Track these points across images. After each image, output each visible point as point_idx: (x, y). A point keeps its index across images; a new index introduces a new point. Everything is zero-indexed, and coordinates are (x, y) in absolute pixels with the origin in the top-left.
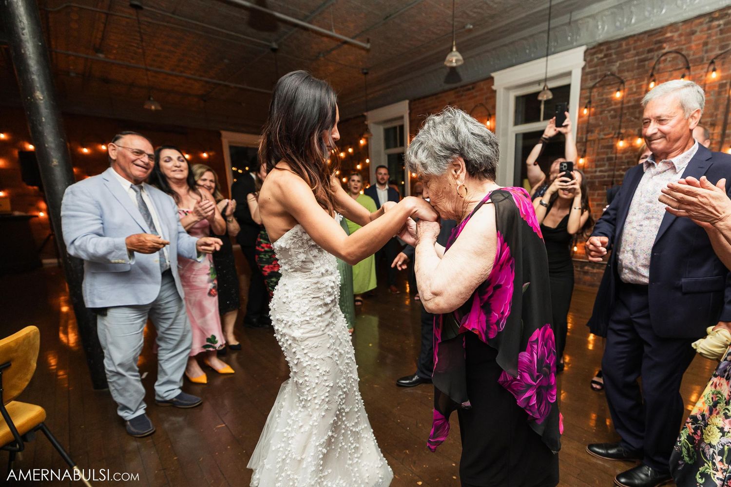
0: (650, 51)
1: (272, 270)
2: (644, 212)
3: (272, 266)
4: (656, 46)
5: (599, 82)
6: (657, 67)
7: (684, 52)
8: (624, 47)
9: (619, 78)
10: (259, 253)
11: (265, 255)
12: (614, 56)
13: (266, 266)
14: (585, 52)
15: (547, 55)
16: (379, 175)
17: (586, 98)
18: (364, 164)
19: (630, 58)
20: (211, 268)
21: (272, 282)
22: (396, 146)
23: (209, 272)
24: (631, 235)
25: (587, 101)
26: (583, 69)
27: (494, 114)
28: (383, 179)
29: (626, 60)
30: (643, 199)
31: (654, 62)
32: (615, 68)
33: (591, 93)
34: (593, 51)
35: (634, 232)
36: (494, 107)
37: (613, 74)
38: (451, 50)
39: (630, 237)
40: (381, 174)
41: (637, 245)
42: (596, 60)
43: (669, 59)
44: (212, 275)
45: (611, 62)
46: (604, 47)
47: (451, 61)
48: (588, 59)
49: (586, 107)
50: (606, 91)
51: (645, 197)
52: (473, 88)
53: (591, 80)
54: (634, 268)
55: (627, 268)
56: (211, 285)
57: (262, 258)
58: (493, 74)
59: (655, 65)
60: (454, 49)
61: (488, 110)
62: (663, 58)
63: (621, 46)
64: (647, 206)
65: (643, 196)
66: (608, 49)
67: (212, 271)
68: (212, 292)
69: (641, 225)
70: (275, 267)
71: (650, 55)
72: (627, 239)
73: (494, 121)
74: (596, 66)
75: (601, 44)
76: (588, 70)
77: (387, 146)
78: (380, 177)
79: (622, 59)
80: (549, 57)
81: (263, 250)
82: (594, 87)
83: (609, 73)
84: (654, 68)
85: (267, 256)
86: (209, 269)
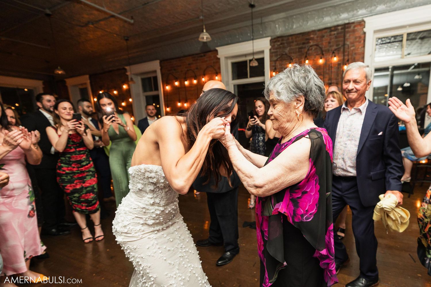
0: (304, 44)
1: (74, 188)
2: (346, 136)
3: (74, 185)
4: (306, 41)
5: (279, 58)
6: (308, 52)
7: (320, 46)
8: (290, 40)
9: (290, 57)
10: (61, 175)
11: (67, 177)
12: (286, 45)
13: (69, 185)
14: (271, 41)
15: (253, 39)
16: (148, 111)
17: (273, 66)
18: (128, 102)
19: (294, 46)
20: (30, 191)
21: (74, 197)
22: (151, 90)
23: (29, 195)
24: (341, 149)
25: (274, 68)
26: (270, 50)
27: (220, 72)
28: (152, 113)
29: (292, 47)
30: (345, 129)
31: (306, 50)
32: (287, 50)
33: (275, 63)
34: (274, 40)
35: (342, 148)
36: (219, 68)
37: (286, 54)
38: (203, 31)
39: (340, 150)
40: (150, 109)
41: (345, 155)
42: (276, 46)
43: (313, 49)
44: (31, 197)
45: (284, 48)
46: (280, 39)
47: (203, 38)
48: (272, 44)
49: (274, 72)
50: (283, 63)
51: (346, 128)
52: (204, 56)
53: (275, 56)
54: (345, 168)
55: (340, 168)
56: (30, 207)
57: (64, 179)
58: (217, 48)
59: (307, 51)
60: (205, 31)
61: (215, 70)
62: (310, 48)
63: (288, 39)
64: (348, 133)
65: (345, 127)
66: (282, 40)
67: (31, 194)
68: (31, 214)
69: (346, 144)
70: (77, 185)
71: (304, 46)
72: (339, 152)
73: (220, 76)
74: (277, 49)
75: (278, 37)
76: (272, 51)
77: (145, 90)
78: (149, 112)
79: (290, 46)
80: (255, 41)
81: (64, 173)
82: (277, 60)
83: (284, 53)
84: (306, 53)
85: (69, 177)
86: (28, 192)
